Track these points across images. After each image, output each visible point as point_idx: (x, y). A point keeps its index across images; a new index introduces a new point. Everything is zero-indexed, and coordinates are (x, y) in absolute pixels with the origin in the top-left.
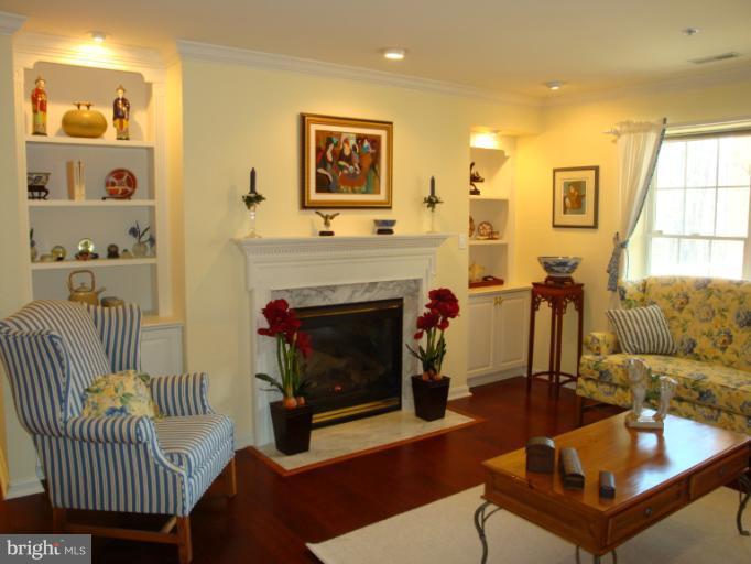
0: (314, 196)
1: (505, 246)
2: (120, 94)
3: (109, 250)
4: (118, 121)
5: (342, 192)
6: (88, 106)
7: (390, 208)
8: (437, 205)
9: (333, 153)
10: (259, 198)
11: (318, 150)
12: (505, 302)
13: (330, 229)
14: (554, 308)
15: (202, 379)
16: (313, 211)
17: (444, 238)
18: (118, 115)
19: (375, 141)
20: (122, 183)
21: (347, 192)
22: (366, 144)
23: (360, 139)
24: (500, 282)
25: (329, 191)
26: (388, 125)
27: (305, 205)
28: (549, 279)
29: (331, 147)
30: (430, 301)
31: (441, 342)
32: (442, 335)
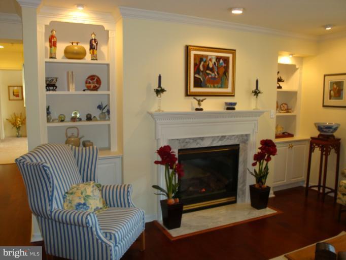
0: (193, 89)
1: (295, 117)
2: (93, 37)
3: (87, 116)
4: (92, 50)
5: (208, 87)
6: (77, 43)
7: (234, 96)
8: (259, 94)
9: (203, 66)
10: (163, 91)
11: (195, 65)
12: (294, 146)
13: (201, 107)
14: (322, 151)
15: (128, 188)
16: (192, 98)
17: (262, 113)
18: (92, 48)
19: (226, 60)
20: (94, 83)
21: (211, 87)
22: (221, 61)
23: (218, 58)
24: (291, 135)
25: (201, 86)
26: (233, 51)
27: (188, 94)
29: (202, 63)
30: (261, 146)
31: (266, 168)
32: (267, 164)
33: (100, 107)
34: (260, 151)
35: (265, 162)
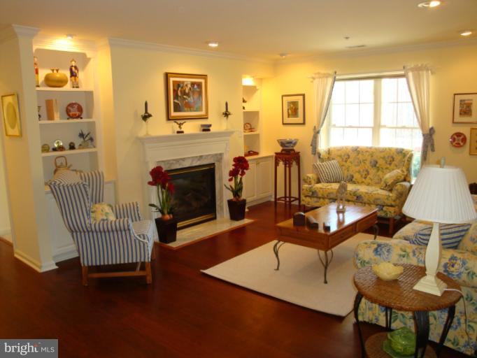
0: (173, 114)
1: (258, 135)
2: (73, 63)
3: (70, 145)
4: (73, 78)
5: (185, 111)
6: (57, 70)
7: (207, 118)
8: (229, 116)
9: (181, 91)
10: (150, 116)
11: (174, 90)
12: (261, 163)
13: (182, 130)
14: (285, 165)
15: (137, 204)
16: (173, 121)
17: (232, 133)
18: (73, 75)
19: (199, 85)
20: (75, 110)
21: (188, 111)
22: (196, 87)
23: (193, 84)
24: (256, 153)
25: (180, 111)
26: (204, 77)
27: (169, 118)
28: (283, 150)
29: (180, 89)
30: (234, 163)
31: (241, 182)
32: (241, 179)
33: (82, 135)
34: (233, 167)
35: (239, 177)
